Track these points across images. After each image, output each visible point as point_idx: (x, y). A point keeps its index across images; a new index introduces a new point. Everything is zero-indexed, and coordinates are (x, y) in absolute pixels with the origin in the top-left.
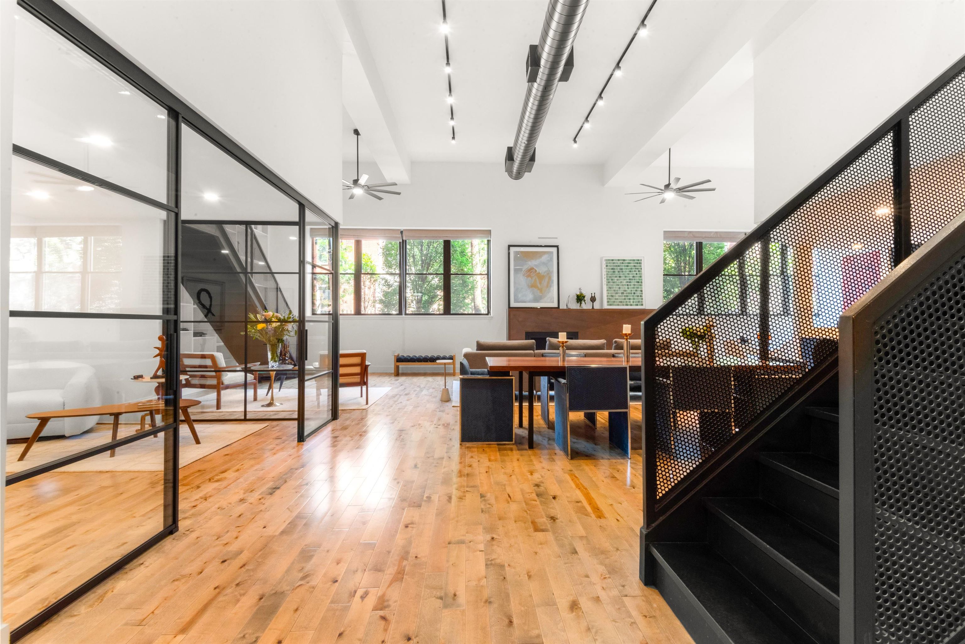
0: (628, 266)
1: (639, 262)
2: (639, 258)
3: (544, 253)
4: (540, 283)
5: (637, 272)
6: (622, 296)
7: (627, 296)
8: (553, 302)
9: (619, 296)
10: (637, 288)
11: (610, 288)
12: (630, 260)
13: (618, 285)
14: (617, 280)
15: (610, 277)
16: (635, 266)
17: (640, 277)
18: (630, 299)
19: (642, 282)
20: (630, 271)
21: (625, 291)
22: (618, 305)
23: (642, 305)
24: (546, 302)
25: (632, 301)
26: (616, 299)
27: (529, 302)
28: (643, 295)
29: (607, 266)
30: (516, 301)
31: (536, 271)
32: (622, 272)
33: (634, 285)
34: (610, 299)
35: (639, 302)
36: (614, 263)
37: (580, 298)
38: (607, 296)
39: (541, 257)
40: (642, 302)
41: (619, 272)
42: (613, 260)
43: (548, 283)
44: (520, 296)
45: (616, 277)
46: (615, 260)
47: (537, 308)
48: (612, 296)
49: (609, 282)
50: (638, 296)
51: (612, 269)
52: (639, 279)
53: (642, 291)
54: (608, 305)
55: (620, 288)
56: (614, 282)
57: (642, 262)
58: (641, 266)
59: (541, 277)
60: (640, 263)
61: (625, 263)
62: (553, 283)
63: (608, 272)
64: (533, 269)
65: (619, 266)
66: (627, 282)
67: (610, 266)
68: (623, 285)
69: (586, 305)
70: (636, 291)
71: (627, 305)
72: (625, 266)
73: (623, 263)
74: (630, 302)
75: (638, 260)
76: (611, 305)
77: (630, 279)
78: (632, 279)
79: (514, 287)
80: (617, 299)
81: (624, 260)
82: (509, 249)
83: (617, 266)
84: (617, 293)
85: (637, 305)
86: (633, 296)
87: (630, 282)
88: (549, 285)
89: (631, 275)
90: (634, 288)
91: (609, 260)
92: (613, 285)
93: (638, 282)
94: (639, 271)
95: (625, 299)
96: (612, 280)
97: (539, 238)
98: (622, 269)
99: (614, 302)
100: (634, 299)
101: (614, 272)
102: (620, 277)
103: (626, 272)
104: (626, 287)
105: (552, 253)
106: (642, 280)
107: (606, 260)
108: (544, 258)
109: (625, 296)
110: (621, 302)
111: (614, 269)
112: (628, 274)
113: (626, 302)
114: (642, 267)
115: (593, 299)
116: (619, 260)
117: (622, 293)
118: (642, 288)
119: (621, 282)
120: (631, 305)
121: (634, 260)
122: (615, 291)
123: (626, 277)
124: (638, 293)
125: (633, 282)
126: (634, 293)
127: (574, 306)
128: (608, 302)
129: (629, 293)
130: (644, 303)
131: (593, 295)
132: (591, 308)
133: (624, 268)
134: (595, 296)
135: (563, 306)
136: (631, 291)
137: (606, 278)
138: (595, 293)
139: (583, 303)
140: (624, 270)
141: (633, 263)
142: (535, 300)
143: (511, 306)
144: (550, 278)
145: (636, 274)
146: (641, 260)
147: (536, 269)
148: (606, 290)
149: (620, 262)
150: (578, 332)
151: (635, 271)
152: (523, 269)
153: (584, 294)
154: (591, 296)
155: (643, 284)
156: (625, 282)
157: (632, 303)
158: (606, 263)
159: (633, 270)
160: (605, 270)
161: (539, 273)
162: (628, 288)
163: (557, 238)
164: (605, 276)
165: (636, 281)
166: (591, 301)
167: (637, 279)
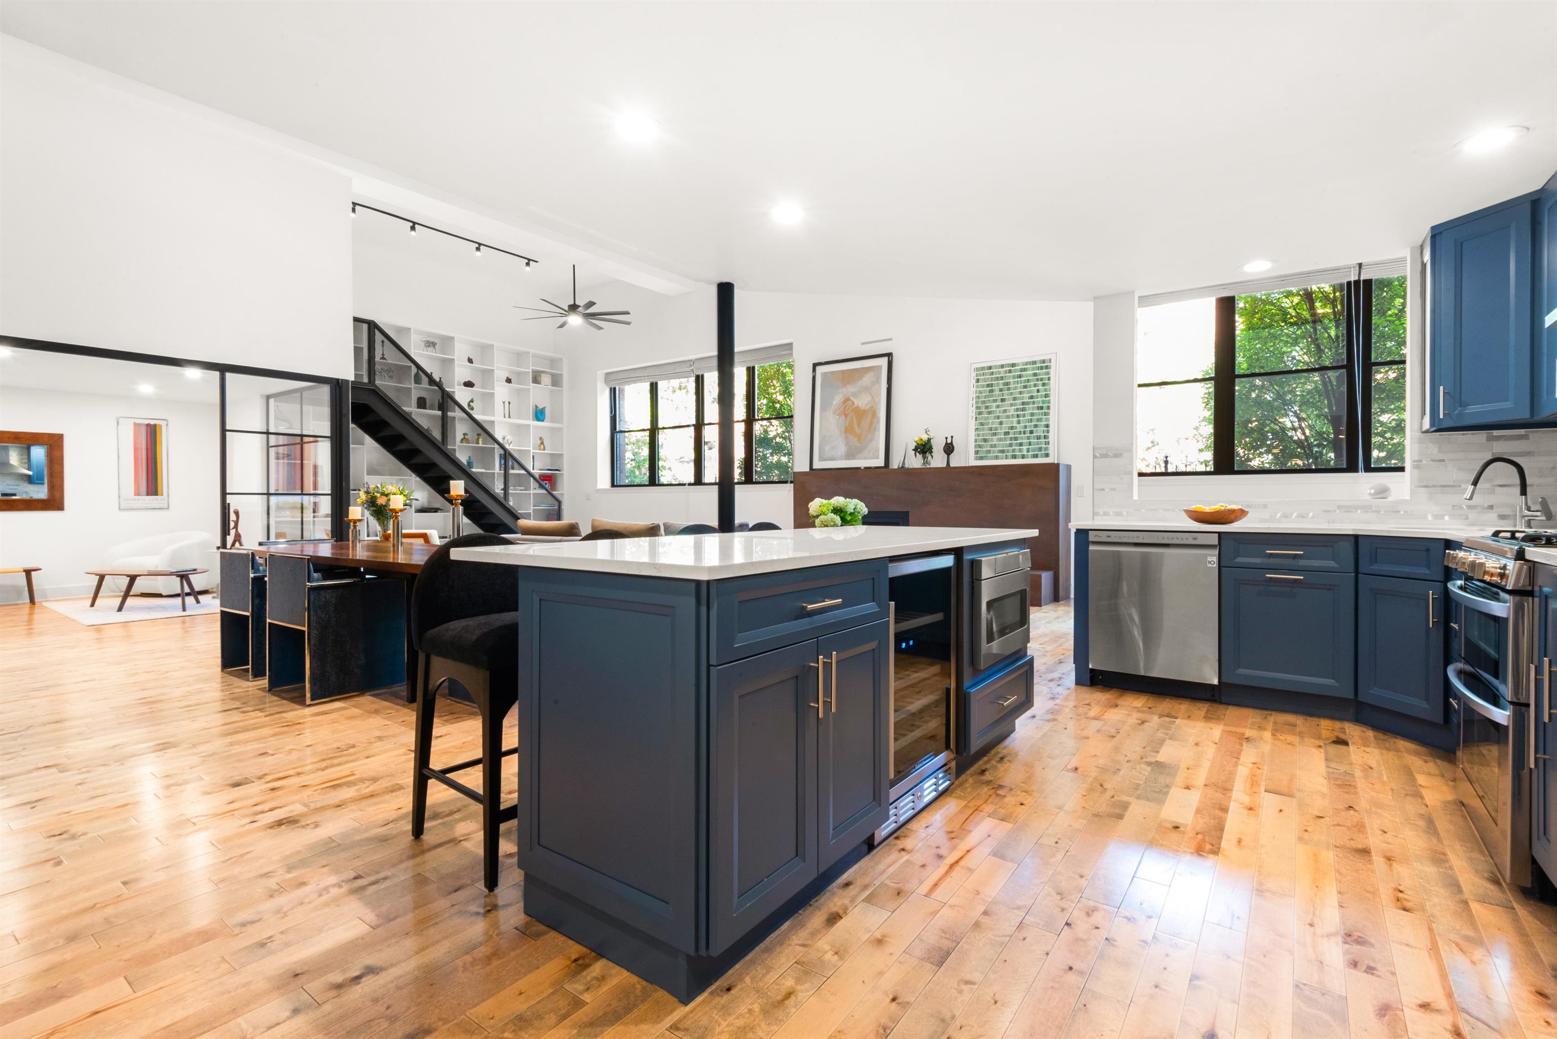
0: (1020, 376)
1: (1045, 365)
2: (1046, 358)
3: (868, 369)
4: (859, 426)
5: (1040, 387)
6: (1005, 439)
7: (1016, 439)
8: (877, 458)
9: (1000, 440)
10: (1038, 420)
11: (982, 424)
12: (1027, 363)
13: (998, 417)
14: (998, 407)
15: (984, 402)
16: (1035, 375)
17: (1046, 396)
18: (1021, 444)
19: (1048, 408)
20: (1025, 387)
21: (1012, 428)
22: (997, 458)
23: (1047, 455)
24: (866, 458)
25: (1025, 448)
26: (992, 446)
27: (841, 459)
28: (1051, 435)
29: (978, 381)
31: (853, 403)
32: (1009, 389)
33: (1032, 415)
34: (980, 446)
35: (1040, 449)
36: (992, 373)
37: (924, 448)
38: (976, 441)
39: (862, 377)
40: (1046, 449)
41: (1001, 390)
42: (990, 368)
43: (871, 423)
44: (827, 448)
45: (995, 401)
46: (996, 367)
47: (859, 468)
48: (985, 440)
49: (980, 413)
50: (1039, 438)
51: (988, 386)
52: (1043, 402)
53: (1047, 426)
54: (976, 459)
55: (1001, 423)
56: (990, 413)
57: (1053, 364)
58: (1048, 373)
59: (860, 414)
60: (1047, 367)
61: (1016, 371)
62: (878, 422)
63: (981, 392)
64: (850, 400)
65: (1002, 378)
66: (1017, 410)
67: (985, 380)
68: (1008, 417)
69: (938, 460)
70: (1036, 426)
71: (1014, 457)
72: (1014, 377)
73: (1010, 371)
74: (1020, 450)
75: (1044, 361)
76: (981, 458)
77: (1023, 403)
78: (1028, 403)
79: (820, 435)
80: (995, 446)
81: (1013, 365)
82: (814, 370)
83: (997, 379)
84: (995, 434)
85: (1036, 456)
86: (1028, 438)
87: (1023, 410)
88: (872, 428)
89: (1026, 395)
90: (1031, 421)
91: (983, 368)
92: (987, 418)
93: (1042, 408)
94: (1044, 385)
95: (1011, 445)
96: (987, 407)
97: (863, 344)
98: (1007, 384)
99: (989, 452)
100: (1030, 444)
101: (991, 391)
102: (1003, 400)
103: (1016, 388)
104: (1015, 419)
105: (879, 368)
106: (1049, 402)
107: (977, 369)
108: (867, 379)
109: (1011, 439)
110: (1003, 451)
111: (992, 385)
112: (1020, 393)
113: (1014, 451)
114: (1052, 376)
115: (949, 449)
116: (1002, 366)
117: (1007, 433)
118: (1048, 420)
119: (1005, 411)
120: (1023, 457)
121: (1034, 363)
122: (991, 429)
123: (1015, 399)
124: (1040, 431)
125: (1030, 409)
126: (1031, 432)
127: (916, 462)
128: (977, 452)
129: (1020, 433)
130: (1051, 452)
131: (949, 441)
132: (944, 465)
133: (1012, 380)
134: (951, 443)
135: (895, 464)
136: (1025, 427)
137: (974, 405)
138: (952, 437)
139: (930, 457)
140: (1011, 386)
141: (1033, 369)
142: (849, 456)
143: (815, 467)
144: (874, 414)
145: (1038, 391)
146: (1050, 361)
147: (854, 400)
148: (973, 428)
149: (1005, 369)
150: (908, 512)
151: (1035, 385)
152: (834, 402)
153: (929, 440)
154: (947, 444)
155: (1051, 411)
156: (1012, 411)
157: (1025, 453)
158: (977, 375)
159: (1032, 383)
160: (975, 389)
161: (858, 407)
162: (1019, 422)
163: (891, 339)
164: (974, 402)
165: (1036, 405)
166: (945, 451)
167: (1038, 402)
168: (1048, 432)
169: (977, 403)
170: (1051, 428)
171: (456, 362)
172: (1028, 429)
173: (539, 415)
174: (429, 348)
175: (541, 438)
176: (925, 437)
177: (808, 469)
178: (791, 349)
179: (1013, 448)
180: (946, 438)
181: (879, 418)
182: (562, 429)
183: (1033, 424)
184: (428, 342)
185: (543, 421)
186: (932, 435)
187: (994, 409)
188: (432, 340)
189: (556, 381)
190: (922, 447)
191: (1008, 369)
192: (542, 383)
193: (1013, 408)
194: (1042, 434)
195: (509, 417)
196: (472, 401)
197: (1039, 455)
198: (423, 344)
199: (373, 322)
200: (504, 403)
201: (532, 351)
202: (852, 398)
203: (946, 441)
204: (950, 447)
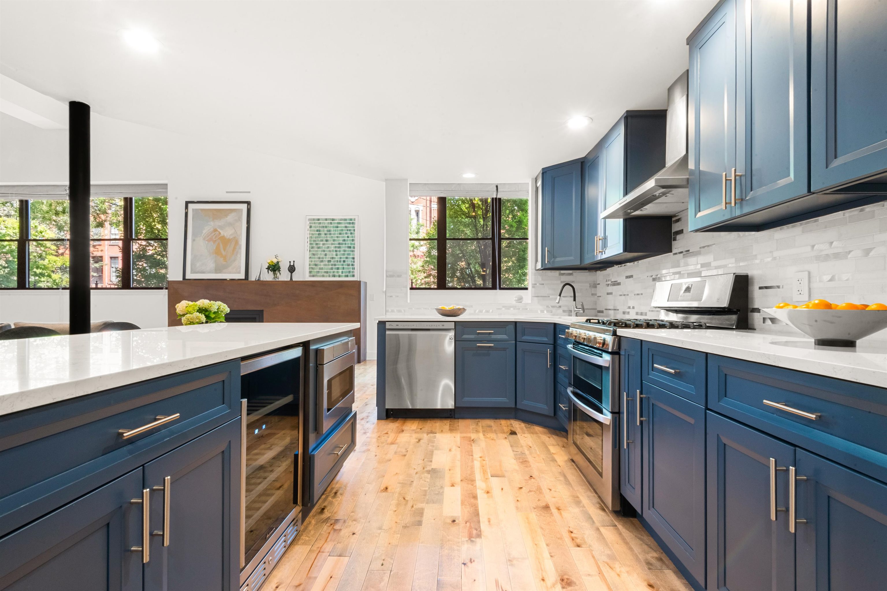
0: (337, 227)
1: (352, 222)
2: (353, 217)
3: (232, 211)
4: (225, 250)
5: (349, 235)
6: (328, 265)
7: (335, 265)
8: (239, 273)
9: (325, 265)
10: (348, 254)
11: (314, 255)
12: (341, 220)
13: (324, 251)
14: (324, 244)
15: (315, 241)
16: (346, 227)
17: (353, 240)
18: (338, 269)
19: (354, 248)
20: (340, 234)
21: (333, 258)
22: (323, 276)
23: (353, 276)
24: (230, 273)
25: (340, 271)
26: (320, 269)
27: (210, 272)
28: (355, 264)
29: (311, 227)
30: (193, 272)
31: (220, 233)
32: (330, 234)
33: (345, 251)
34: (312, 268)
35: (349, 272)
36: (320, 223)
37: (274, 268)
38: (310, 265)
39: (226, 216)
40: (353, 272)
41: (326, 234)
42: (319, 220)
43: (234, 248)
44: (198, 264)
45: (322, 241)
46: (322, 220)
47: (226, 280)
48: (316, 265)
49: (312, 248)
50: (348, 265)
51: (317, 231)
52: (351, 244)
53: (353, 258)
54: (310, 276)
55: (326, 255)
56: (319, 248)
57: (356, 222)
58: (354, 227)
59: (225, 241)
60: (353, 223)
61: (334, 223)
62: (240, 248)
63: (313, 234)
64: (217, 230)
65: (326, 227)
66: (336, 247)
67: (315, 227)
68: (330, 251)
69: (284, 276)
70: (347, 258)
71: (334, 276)
72: (333, 227)
73: (331, 223)
74: (338, 272)
75: (351, 220)
76: (313, 276)
77: (339, 244)
78: (342, 244)
79: (192, 254)
80: (322, 269)
81: (333, 220)
82: (187, 207)
83: (323, 227)
84: (322, 261)
85: (347, 276)
86: (342, 265)
87: (339, 247)
88: (235, 251)
89: (341, 239)
90: (344, 254)
91: (314, 219)
92: (317, 251)
93: (350, 247)
94: (351, 233)
95: (332, 269)
96: (317, 244)
97: (227, 192)
98: (329, 231)
99: (319, 272)
100: (343, 268)
101: (319, 234)
102: (327, 241)
103: (334, 234)
104: (335, 253)
105: (241, 210)
106: (354, 244)
107: (310, 220)
108: (230, 218)
109: (332, 265)
110: (327, 272)
111: (320, 231)
112: (337, 237)
113: (334, 272)
114: (356, 228)
115: (292, 269)
116: (326, 220)
117: (329, 261)
118: (354, 255)
119: (328, 247)
120: (339, 276)
121: (346, 220)
122: (319, 258)
123: (334, 240)
124: (349, 261)
125: (343, 246)
126: (344, 261)
127: (268, 277)
128: (310, 272)
129: (337, 261)
130: (355, 274)
131: (292, 264)
132: (289, 279)
133: (332, 229)
134: (294, 266)
135: (253, 277)
136: (341, 258)
137: (309, 242)
138: (294, 261)
139: (278, 274)
140: (332, 232)
141: (345, 224)
142: (217, 270)
143: (187, 278)
144: (237, 243)
145: (348, 237)
146: (355, 220)
147: (221, 231)
148: (308, 257)
149: (328, 221)
150: (263, 310)
151: (346, 233)
152: (204, 232)
153: (278, 262)
154: (290, 265)
155: (356, 250)
156: (332, 248)
157: (340, 274)
158: (310, 223)
159: (344, 232)
160: (309, 232)
161: (224, 236)
162: (337, 255)
163: (249, 192)
164: (308, 240)
165: (347, 245)
166: (289, 270)
167: (348, 244)
168: (354, 262)
169: (310, 241)
170: (355, 260)
172: (342, 260)
176: (275, 261)
177: (181, 279)
178: (167, 188)
179: (334, 270)
180: (290, 262)
181: (241, 245)
183: (345, 256)
186: (280, 259)
187: (322, 246)
190: (273, 267)
191: (330, 221)
193: (333, 246)
194: (351, 263)
197: (349, 276)
202: (218, 230)
203: (290, 264)
204: (292, 268)
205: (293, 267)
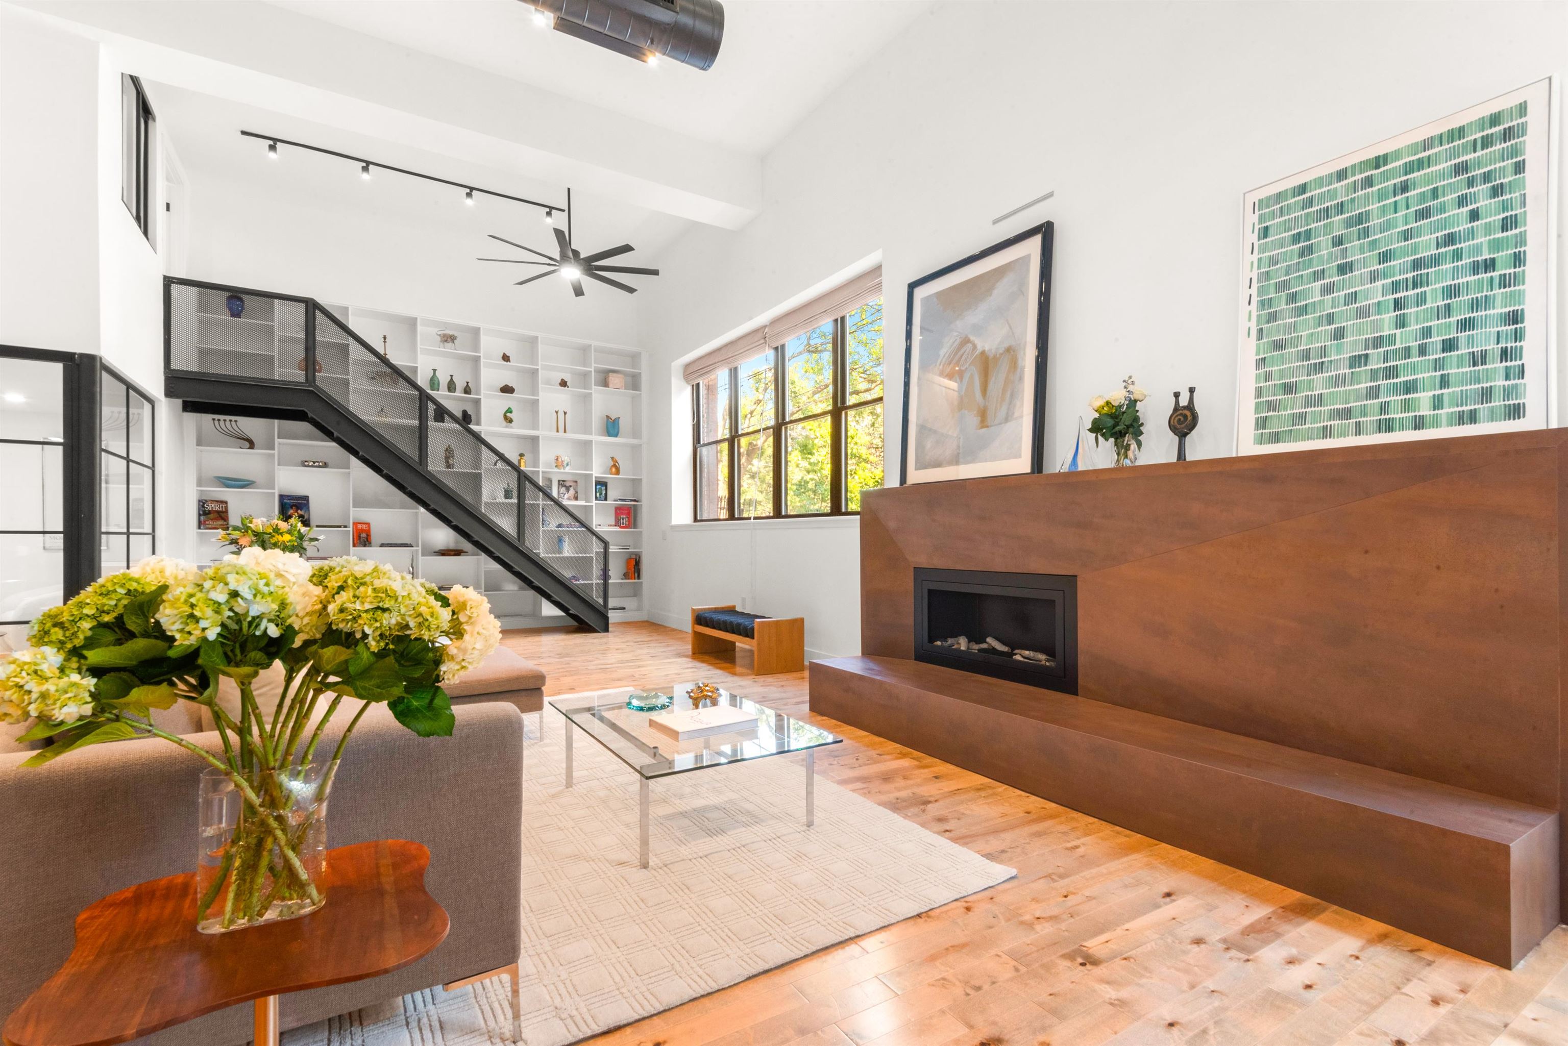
0: (1405, 188)
1: (1500, 130)
2: (1507, 104)
3: (1000, 272)
4: (985, 393)
5: (1484, 203)
6: (1354, 378)
7: (1391, 372)
8: (1018, 456)
9: (1338, 381)
10: (1475, 305)
11: (1278, 346)
12: (1427, 144)
13: (1330, 319)
14: (1328, 289)
15: (1284, 285)
16: (1462, 168)
17: (1510, 224)
18: (1410, 387)
19: (1519, 260)
20: (1423, 214)
21: (1379, 342)
22: (1326, 432)
23: (1516, 412)
24: (994, 458)
25: (1424, 397)
26: (1309, 402)
27: (953, 462)
28: (1530, 344)
29: (1265, 232)
31: (975, 346)
32: (1365, 234)
33: (1454, 291)
34: (1271, 406)
35: (1488, 393)
36: (1310, 203)
37: (1118, 425)
38: (1259, 392)
39: (989, 291)
40: (1513, 389)
41: (1338, 241)
42: (1303, 189)
43: (1007, 381)
44: (929, 444)
45: (1319, 275)
46: (1320, 182)
48: (1289, 389)
49: (1273, 317)
50: (1479, 359)
51: (1296, 238)
52: (1498, 245)
53: (1515, 318)
54: (1260, 441)
55: (1339, 334)
56: (1303, 311)
57: (1534, 120)
58: (1515, 151)
59: (987, 366)
60: (1509, 134)
61: (1389, 176)
62: (1021, 379)
63: (1273, 261)
64: (969, 340)
65: (1342, 208)
66: (1395, 287)
67: (1287, 226)
68: (1362, 313)
69: (1155, 450)
70: (1466, 325)
71: (1387, 426)
72: (1382, 195)
73: (1369, 182)
74: (1407, 406)
75: (1495, 119)
76: (1276, 438)
77: (1418, 265)
79: (918, 418)
80: (1320, 400)
81: (1379, 162)
82: (910, 296)
83: (1326, 213)
84: (1320, 368)
85: (1470, 417)
86: (1438, 365)
87: (1418, 283)
88: (1010, 392)
90: (1448, 311)
91: (1279, 197)
92: (1294, 328)
93: (1490, 265)
94: (1498, 192)
95: (1373, 393)
96: (1293, 298)
97: (996, 222)
98: (1361, 219)
99: (1302, 418)
100: (1444, 382)
101: (1306, 252)
102: (1345, 269)
103: (1388, 226)
105: (1025, 261)
106: (1521, 240)
107: (1262, 203)
108: (1002, 292)
109: (1374, 374)
110: (1347, 413)
111: (1308, 235)
112: (1407, 235)
113: (1385, 407)
114: (1531, 156)
115: (1184, 420)
116: (1342, 175)
117: (1359, 361)
118: (1516, 298)
119: (1354, 297)
120: (1420, 424)
121: (1458, 133)
122: (1306, 355)
123: (1385, 257)
124: (1485, 339)
126: (1449, 345)
127: (1102, 457)
128: (1262, 423)
129: (1407, 352)
130: (1531, 398)
131: (1184, 402)
132: (1173, 460)
133: (1374, 207)
134: (1190, 407)
136: (1427, 332)
137: (1255, 299)
138: (1192, 390)
139: (1134, 446)
140: (1375, 222)
141: (1454, 153)
142: (968, 455)
143: (909, 481)
144: (1012, 361)
145: (1474, 215)
146: (1522, 109)
147: (977, 340)
148: (1253, 358)
149: (1351, 180)
150: (1075, 578)
151: (1462, 201)
152: (944, 351)
153: (1133, 403)
154: (1177, 408)
155: (1531, 269)
156: (1376, 293)
157: (1425, 411)
158: (1261, 219)
159: (1451, 197)
160: (1256, 256)
161: (984, 352)
162: (1401, 323)
163: (1051, 195)
164: (1254, 291)
165: (1466, 261)
166: (1173, 428)
167: (1478, 249)
168: (1518, 336)
169: (1261, 291)
170: (1530, 324)
171: (482, 360)
172: (1436, 339)
173: (611, 427)
174: (446, 344)
175: (612, 458)
176: (1118, 396)
177: (897, 485)
178: (879, 273)
179: (1382, 399)
180: (1177, 395)
181: (1023, 368)
182: (641, 445)
183: (1453, 319)
184: (445, 335)
185: (616, 436)
186: (1137, 391)
187: (1317, 298)
188: (450, 332)
189: (634, 383)
190: (1110, 422)
191: (1359, 177)
192: (611, 385)
193: (1379, 284)
194: (1493, 347)
195: (565, 431)
196: (509, 411)
197: (1481, 415)
198: (439, 338)
199: (312, 300)
200: (557, 412)
201: (594, 343)
202: (972, 338)
203: (1177, 402)
204: (1185, 417)
205: (1188, 413)
